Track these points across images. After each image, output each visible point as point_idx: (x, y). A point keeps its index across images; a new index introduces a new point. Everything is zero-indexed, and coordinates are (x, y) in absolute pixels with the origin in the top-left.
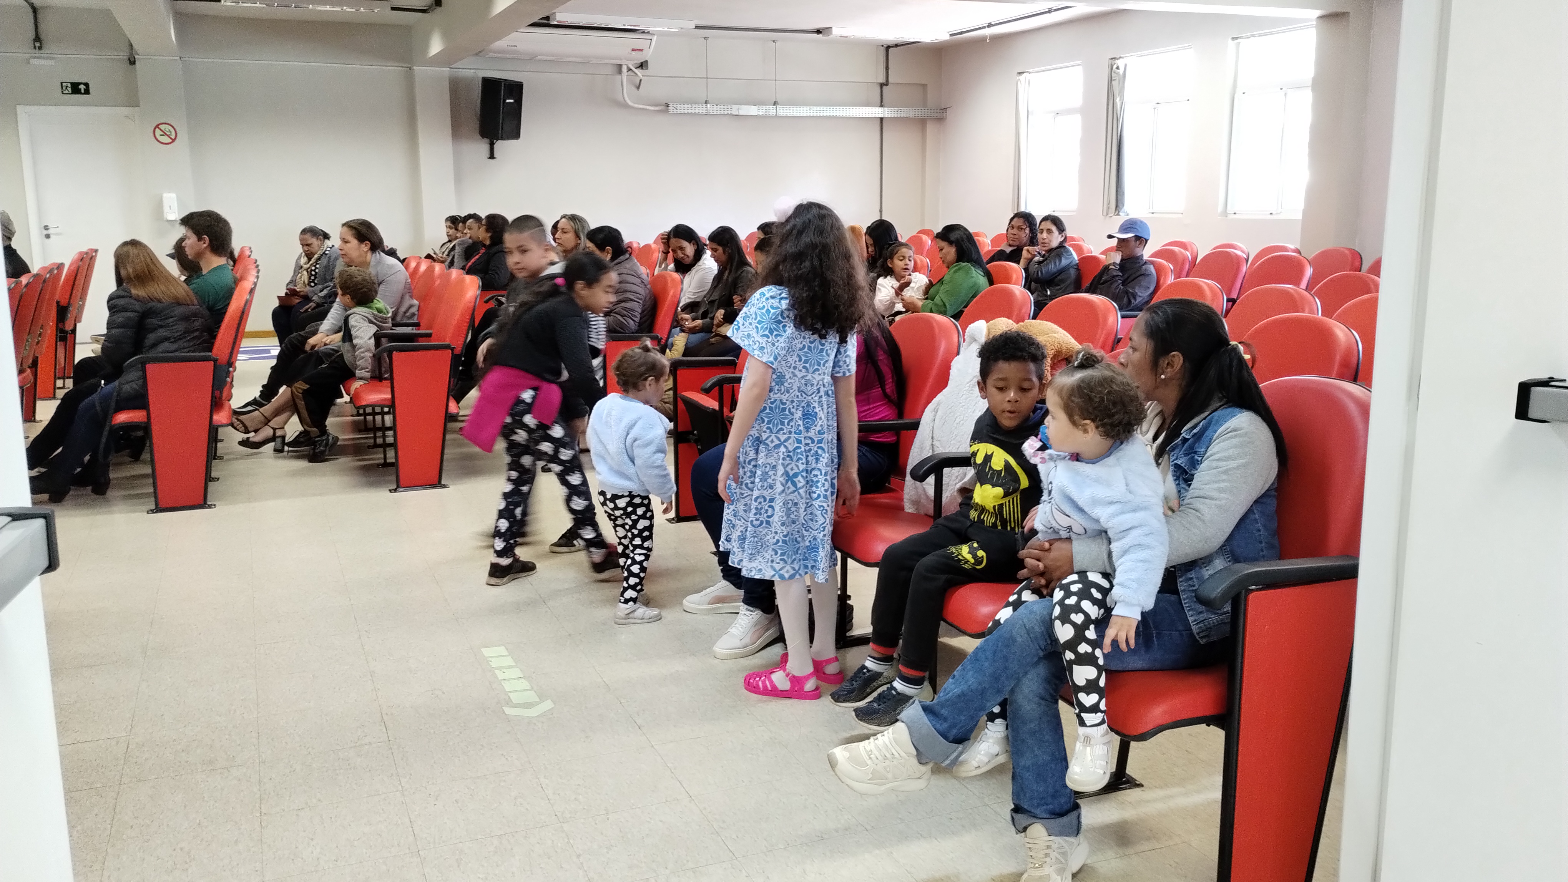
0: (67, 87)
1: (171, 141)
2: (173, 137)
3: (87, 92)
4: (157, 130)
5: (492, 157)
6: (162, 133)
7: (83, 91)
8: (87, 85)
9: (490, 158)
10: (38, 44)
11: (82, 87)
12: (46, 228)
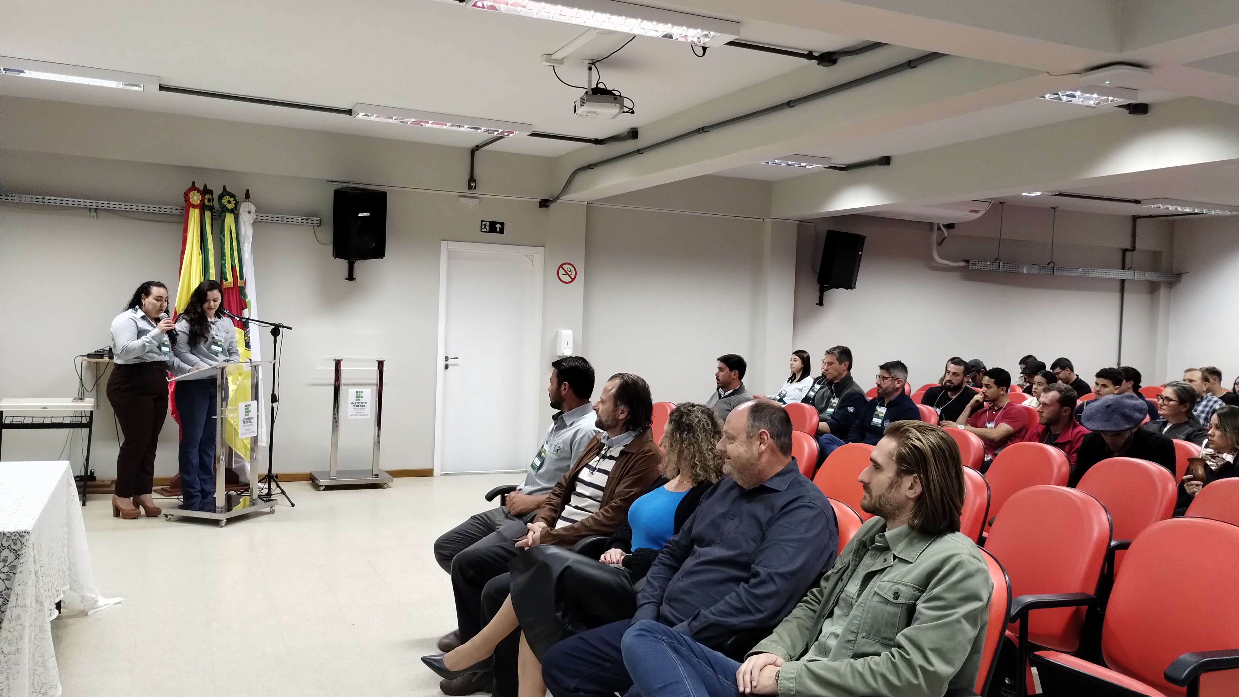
0: (485, 225)
1: (571, 280)
2: (573, 277)
3: (502, 231)
4: (561, 268)
5: (821, 303)
6: (565, 273)
7: (498, 230)
8: (502, 224)
9: (817, 304)
10: (473, 184)
11: (498, 226)
12: (446, 358)
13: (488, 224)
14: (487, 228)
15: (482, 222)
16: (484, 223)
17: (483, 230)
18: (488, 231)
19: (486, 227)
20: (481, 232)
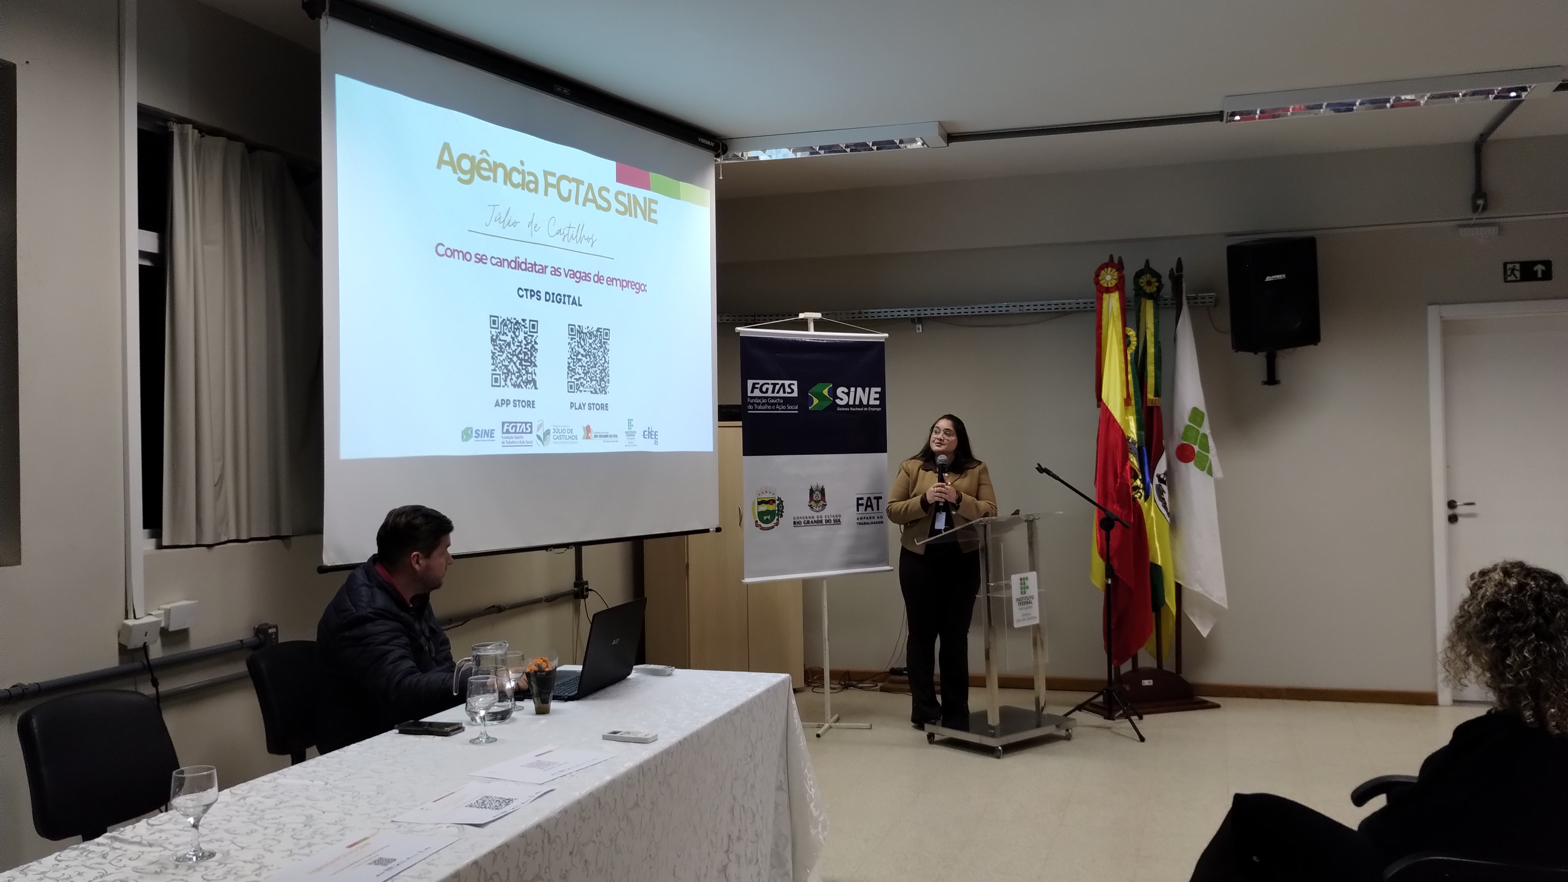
3: (1547, 275)
7: (1540, 275)
8: (1548, 264)
10: (1480, 202)
11: (1539, 268)
12: (1452, 505)
13: (1518, 266)
14: (1518, 274)
15: (1505, 264)
16: (1509, 266)
17: (1509, 279)
18: (1519, 278)
19: (1516, 272)
20: (1506, 281)
